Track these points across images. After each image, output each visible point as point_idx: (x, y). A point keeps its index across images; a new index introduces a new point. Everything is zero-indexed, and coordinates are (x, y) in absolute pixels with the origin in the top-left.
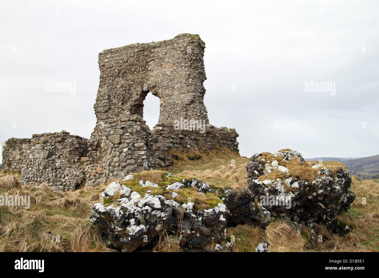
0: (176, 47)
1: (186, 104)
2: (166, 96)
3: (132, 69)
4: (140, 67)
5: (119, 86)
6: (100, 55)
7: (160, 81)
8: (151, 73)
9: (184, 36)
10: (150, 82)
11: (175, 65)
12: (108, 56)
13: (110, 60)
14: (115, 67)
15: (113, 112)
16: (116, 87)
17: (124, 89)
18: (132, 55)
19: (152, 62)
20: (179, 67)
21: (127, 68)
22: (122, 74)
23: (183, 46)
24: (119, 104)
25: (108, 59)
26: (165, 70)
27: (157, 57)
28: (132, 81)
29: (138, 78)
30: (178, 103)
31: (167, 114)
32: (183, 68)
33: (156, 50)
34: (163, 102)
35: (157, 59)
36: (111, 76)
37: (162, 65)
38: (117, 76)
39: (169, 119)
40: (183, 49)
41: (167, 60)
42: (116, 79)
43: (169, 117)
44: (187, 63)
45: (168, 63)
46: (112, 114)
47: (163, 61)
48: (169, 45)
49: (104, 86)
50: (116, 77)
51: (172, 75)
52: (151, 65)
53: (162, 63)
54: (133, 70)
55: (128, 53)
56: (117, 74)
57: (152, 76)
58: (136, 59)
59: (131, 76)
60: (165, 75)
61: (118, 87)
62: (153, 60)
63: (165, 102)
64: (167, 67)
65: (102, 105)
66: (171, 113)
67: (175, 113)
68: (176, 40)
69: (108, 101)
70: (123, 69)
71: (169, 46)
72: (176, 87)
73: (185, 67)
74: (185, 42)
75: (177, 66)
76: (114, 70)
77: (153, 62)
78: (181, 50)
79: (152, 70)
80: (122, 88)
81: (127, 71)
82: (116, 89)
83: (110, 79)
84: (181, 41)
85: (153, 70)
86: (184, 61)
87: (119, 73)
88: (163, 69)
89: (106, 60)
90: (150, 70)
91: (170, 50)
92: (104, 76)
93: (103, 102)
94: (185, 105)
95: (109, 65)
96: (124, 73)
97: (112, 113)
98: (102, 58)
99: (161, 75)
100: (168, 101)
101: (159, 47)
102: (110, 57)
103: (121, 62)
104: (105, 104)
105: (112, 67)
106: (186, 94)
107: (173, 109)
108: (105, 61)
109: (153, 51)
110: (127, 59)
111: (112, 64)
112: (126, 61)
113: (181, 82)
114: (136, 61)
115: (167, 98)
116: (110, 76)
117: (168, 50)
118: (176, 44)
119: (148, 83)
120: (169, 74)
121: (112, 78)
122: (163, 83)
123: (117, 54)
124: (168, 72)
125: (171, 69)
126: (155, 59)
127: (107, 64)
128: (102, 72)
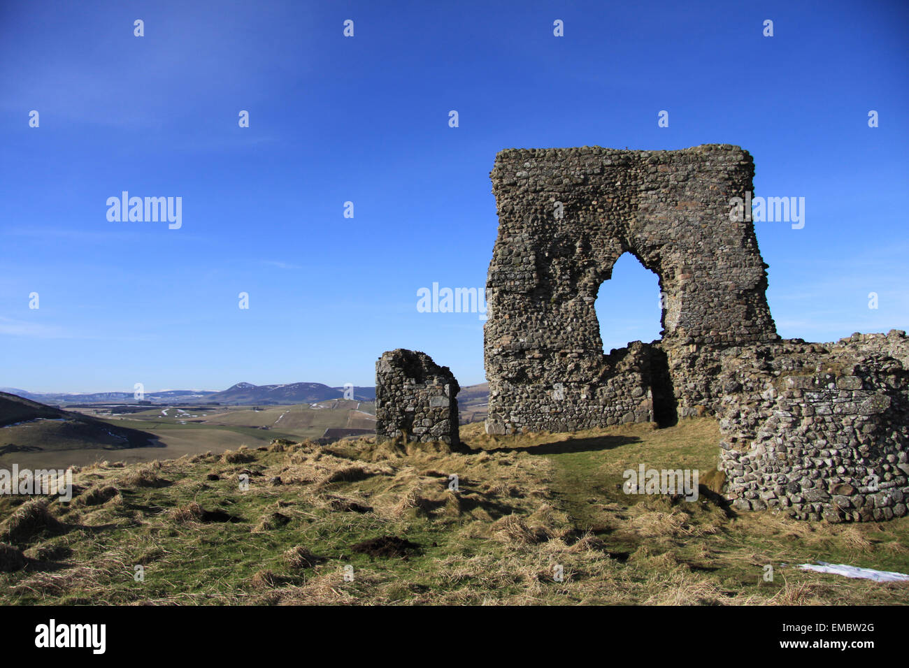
0: (708, 168)
1: (746, 290)
2: (696, 269)
3: (593, 200)
4: (613, 198)
6: (504, 160)
7: (673, 235)
8: (647, 216)
9: (726, 150)
10: (646, 235)
11: (708, 205)
12: (527, 164)
13: (532, 173)
14: (549, 191)
15: (545, 294)
16: (551, 238)
17: (569, 243)
18: (597, 171)
19: (650, 192)
20: (719, 210)
21: (580, 199)
22: (565, 210)
23: (726, 169)
25: (528, 172)
26: (687, 213)
27: (664, 184)
28: (591, 228)
29: (608, 222)
30: (727, 287)
31: (702, 307)
33: (660, 168)
34: (690, 281)
35: (664, 187)
36: (536, 210)
37: (677, 202)
39: (706, 317)
40: (727, 176)
41: (688, 193)
42: (550, 218)
43: (705, 313)
45: (692, 199)
46: (542, 300)
48: (693, 161)
49: (517, 231)
51: (703, 226)
52: (646, 199)
53: (677, 199)
54: (594, 203)
55: (584, 165)
56: (552, 209)
57: (651, 223)
58: (606, 182)
59: (590, 217)
60: (685, 224)
61: (555, 236)
62: (652, 189)
63: (693, 282)
64: (690, 208)
65: (519, 277)
66: (712, 305)
67: (720, 305)
68: (709, 156)
69: (534, 267)
71: (691, 165)
72: (719, 252)
74: (730, 161)
75: (714, 208)
76: (547, 198)
77: (654, 192)
78: (723, 178)
79: (650, 210)
80: (565, 242)
81: (578, 204)
82: (550, 242)
83: (536, 219)
84: (721, 158)
85: (653, 210)
88: (680, 211)
89: (524, 173)
90: (646, 209)
91: (696, 172)
92: (516, 207)
93: (521, 268)
94: (742, 292)
95: (532, 186)
96: (570, 208)
97: (543, 297)
98: (509, 167)
99: (676, 222)
100: (702, 280)
101: (668, 163)
102: (532, 166)
103: (566, 181)
104: (527, 275)
105: (540, 191)
106: (746, 269)
107: (715, 296)
108: (518, 174)
109: (653, 169)
110: (582, 177)
111: (541, 183)
112: (579, 181)
113: (730, 242)
115: (699, 273)
116: (533, 210)
117: (691, 172)
118: (708, 164)
119: (639, 236)
120: (697, 223)
121: (539, 216)
122: (684, 241)
123: (553, 162)
124: (694, 219)
125: (702, 214)
126: (659, 187)
127: (525, 181)
128: (509, 200)
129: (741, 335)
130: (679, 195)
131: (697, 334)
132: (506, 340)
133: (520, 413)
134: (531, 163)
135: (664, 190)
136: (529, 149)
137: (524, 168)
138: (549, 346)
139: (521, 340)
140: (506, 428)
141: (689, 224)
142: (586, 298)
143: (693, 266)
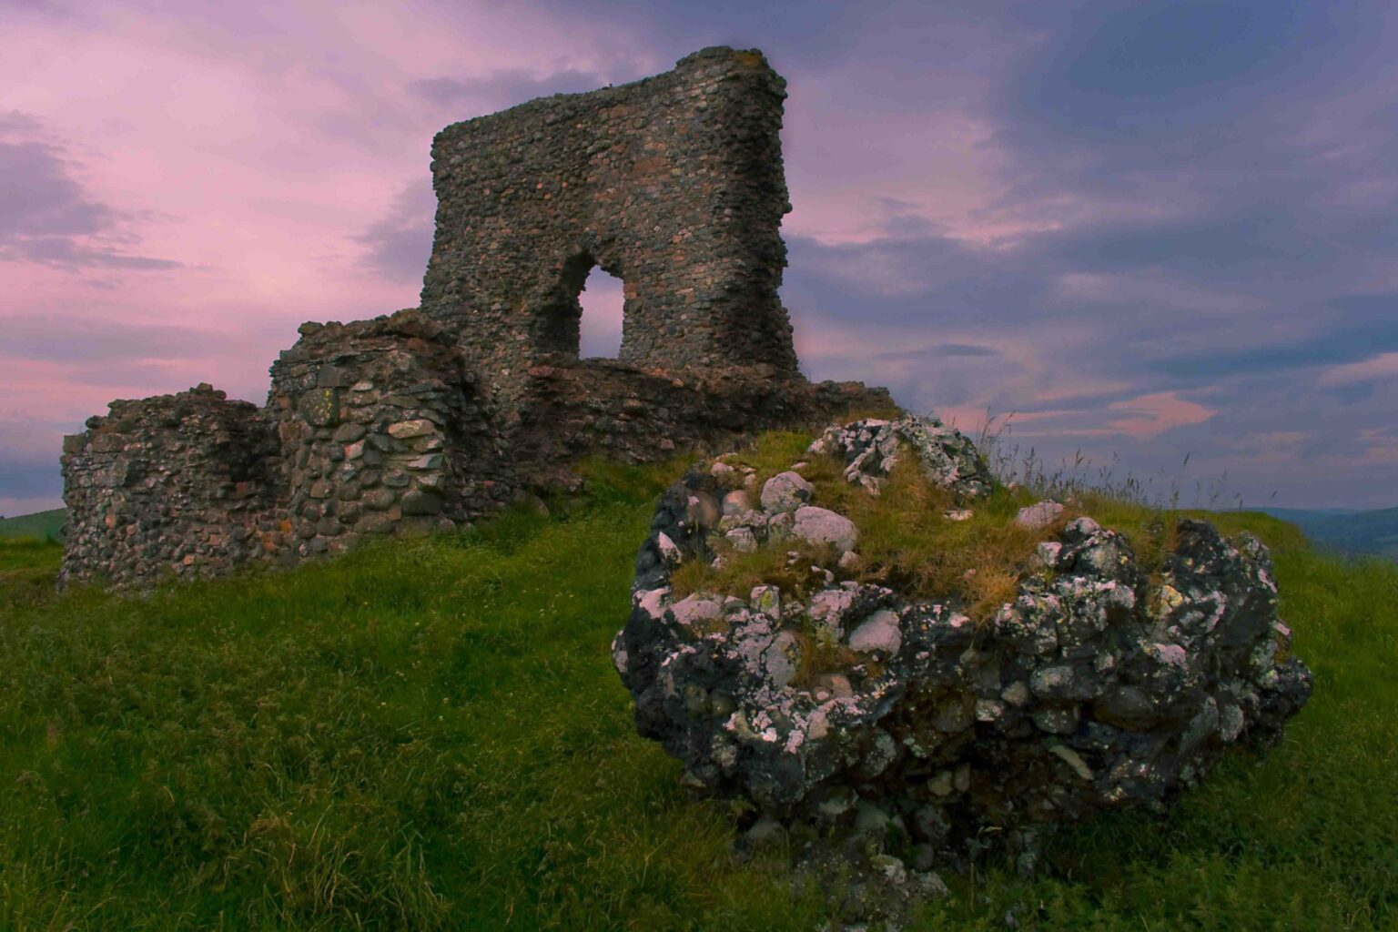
0: (679, 97)
1: (712, 301)
2: (643, 273)
3: (537, 183)
4: (561, 174)
5: (494, 245)
6: (438, 143)
7: (625, 220)
8: (597, 195)
9: (707, 57)
10: (595, 226)
11: (675, 161)
12: (461, 145)
13: (466, 156)
14: (483, 180)
15: (474, 335)
16: (485, 250)
17: (511, 254)
18: (538, 135)
19: (600, 156)
20: (690, 166)
21: (521, 184)
22: (505, 205)
23: (704, 93)
24: (493, 308)
25: (462, 155)
26: (644, 180)
27: (618, 137)
28: (536, 227)
29: (555, 213)
30: (684, 297)
31: (648, 338)
32: (704, 170)
33: (613, 113)
34: (634, 295)
35: (618, 143)
36: (471, 210)
37: (633, 163)
38: (489, 212)
39: (654, 353)
40: (703, 104)
41: (649, 146)
42: (487, 220)
43: (653, 346)
44: (716, 153)
45: (654, 155)
46: (471, 344)
47: (638, 152)
48: (657, 91)
49: (446, 246)
50: (486, 216)
51: (665, 197)
52: (597, 166)
53: (634, 159)
54: (539, 186)
55: (522, 131)
56: (488, 205)
57: (601, 205)
58: (550, 149)
59: (534, 209)
60: (641, 199)
61: (492, 247)
62: (603, 149)
63: (639, 295)
64: (651, 171)
65: (441, 313)
66: (661, 331)
67: (672, 331)
68: (681, 75)
69: (457, 297)
70: (508, 187)
71: (656, 97)
72: (676, 239)
73: (712, 168)
74: (710, 77)
75: (683, 165)
76: (481, 191)
77: (605, 154)
78: (698, 109)
79: (599, 184)
80: (504, 254)
81: (521, 192)
82: (484, 256)
83: (467, 224)
84: (698, 74)
85: (603, 185)
86: (708, 144)
87: (496, 200)
88: (637, 178)
89: (456, 159)
90: (595, 184)
91: (662, 108)
92: (450, 212)
93: (443, 301)
94: (707, 305)
95: (465, 176)
96: (511, 199)
97: (471, 339)
98: (443, 152)
99: (630, 198)
100: (650, 290)
101: (624, 102)
102: (466, 146)
103: (501, 160)
104: (450, 310)
105: (473, 182)
107: (667, 316)
108: (452, 161)
109: (604, 117)
110: (520, 149)
111: (474, 169)
112: (517, 156)
113: (694, 221)
114: (551, 153)
115: (647, 279)
116: (466, 213)
117: (655, 108)
119: (587, 229)
120: (657, 196)
121: (472, 219)
122: (637, 228)
124: (654, 188)
125: (661, 178)
126: (609, 146)
128: (444, 202)
135: (617, 148)
137: (458, 151)
141: (647, 200)
142: (519, 338)
143: (639, 270)
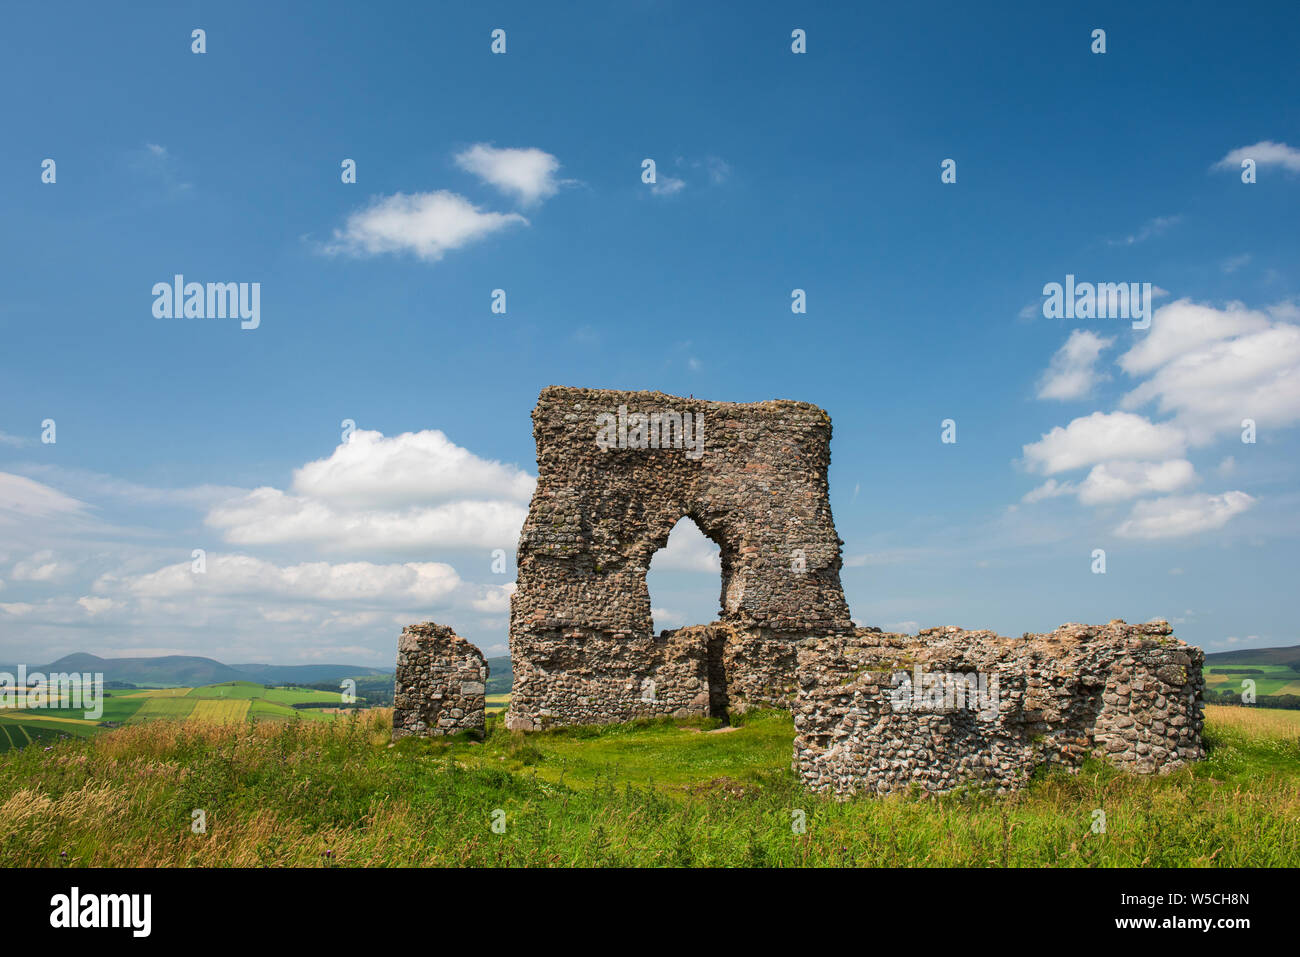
0: (782, 427)
1: (818, 569)
2: (764, 542)
3: (650, 454)
4: (674, 454)
5: (607, 493)
6: (551, 399)
7: (740, 501)
8: (711, 477)
9: (802, 408)
10: (709, 499)
11: (780, 469)
12: (578, 406)
13: (583, 417)
15: (589, 560)
16: (599, 495)
17: (620, 503)
19: (715, 450)
20: (792, 476)
22: (617, 464)
23: (801, 430)
25: (579, 415)
26: (756, 477)
27: (732, 441)
28: (647, 487)
29: (665, 481)
31: (769, 586)
32: (803, 481)
34: (756, 555)
35: (732, 446)
37: (746, 463)
39: (773, 598)
40: (802, 438)
41: (759, 455)
42: (601, 472)
43: (772, 593)
45: (763, 462)
48: (765, 418)
49: (561, 484)
50: (600, 468)
51: (774, 493)
52: (712, 457)
53: (746, 460)
54: (652, 457)
56: (604, 460)
57: (716, 485)
60: (754, 489)
61: (604, 493)
62: (719, 446)
63: (760, 556)
64: (760, 471)
65: (559, 539)
66: (780, 584)
67: (788, 585)
68: (783, 414)
69: (579, 528)
70: (626, 451)
71: (763, 422)
72: (790, 523)
73: (808, 481)
74: (805, 421)
75: (786, 474)
76: (599, 448)
77: (721, 450)
78: (797, 440)
79: (715, 470)
81: (634, 458)
82: (598, 500)
83: (583, 471)
84: (796, 417)
85: (718, 471)
86: (804, 464)
87: (612, 459)
88: (749, 473)
89: (573, 417)
90: (711, 469)
91: (768, 431)
92: (561, 456)
93: (563, 528)
94: (815, 571)
95: (582, 432)
96: (625, 461)
97: (586, 564)
98: (557, 407)
99: (744, 487)
100: (770, 555)
101: (738, 419)
102: (583, 409)
104: (571, 537)
106: (819, 545)
107: (784, 574)
108: (567, 417)
109: (721, 424)
111: (593, 430)
113: (803, 513)
115: (766, 546)
116: (581, 461)
117: (762, 430)
118: (782, 422)
119: (700, 499)
120: (767, 489)
121: (587, 469)
122: (751, 509)
123: (608, 407)
124: (763, 484)
125: (772, 479)
126: (725, 446)
127: (574, 426)
128: (554, 447)
129: (811, 620)
130: (748, 455)
131: (762, 617)
132: (540, 615)
133: (552, 705)
134: (583, 406)
135: (731, 449)
136: (580, 388)
137: (574, 411)
138: (591, 624)
139: (559, 615)
140: (535, 723)
141: (758, 490)
142: (637, 569)
143: (761, 539)
